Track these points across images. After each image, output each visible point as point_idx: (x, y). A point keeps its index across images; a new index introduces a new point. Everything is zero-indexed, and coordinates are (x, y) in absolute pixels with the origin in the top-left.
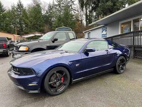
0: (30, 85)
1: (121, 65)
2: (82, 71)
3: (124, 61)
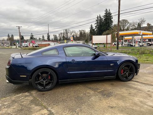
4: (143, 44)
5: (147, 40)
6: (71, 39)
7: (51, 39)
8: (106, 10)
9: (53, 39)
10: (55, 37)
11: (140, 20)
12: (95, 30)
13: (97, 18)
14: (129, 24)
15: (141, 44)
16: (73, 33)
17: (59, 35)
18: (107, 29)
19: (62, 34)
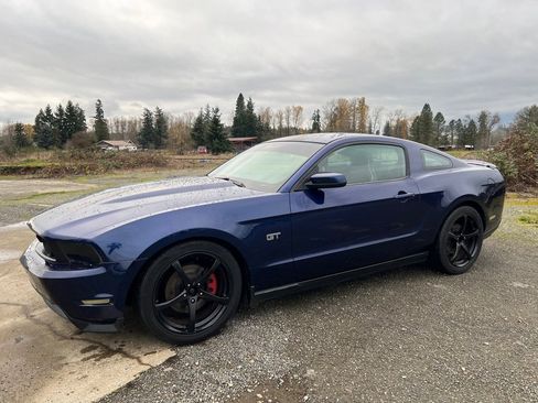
0: (88, 303)
1: (461, 239)
2: (291, 260)
3: (476, 227)
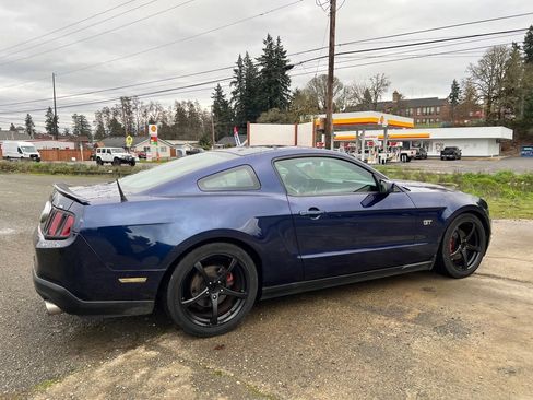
4: (391, 155)
5: (401, 144)
6: (151, 132)
7: (61, 131)
8: (269, 38)
9: (71, 132)
10: (81, 123)
11: (375, 80)
12: (233, 105)
13: (239, 63)
14: (341, 91)
15: (383, 156)
16: (151, 109)
17: (99, 115)
18: (272, 105)
19: (108, 112)
